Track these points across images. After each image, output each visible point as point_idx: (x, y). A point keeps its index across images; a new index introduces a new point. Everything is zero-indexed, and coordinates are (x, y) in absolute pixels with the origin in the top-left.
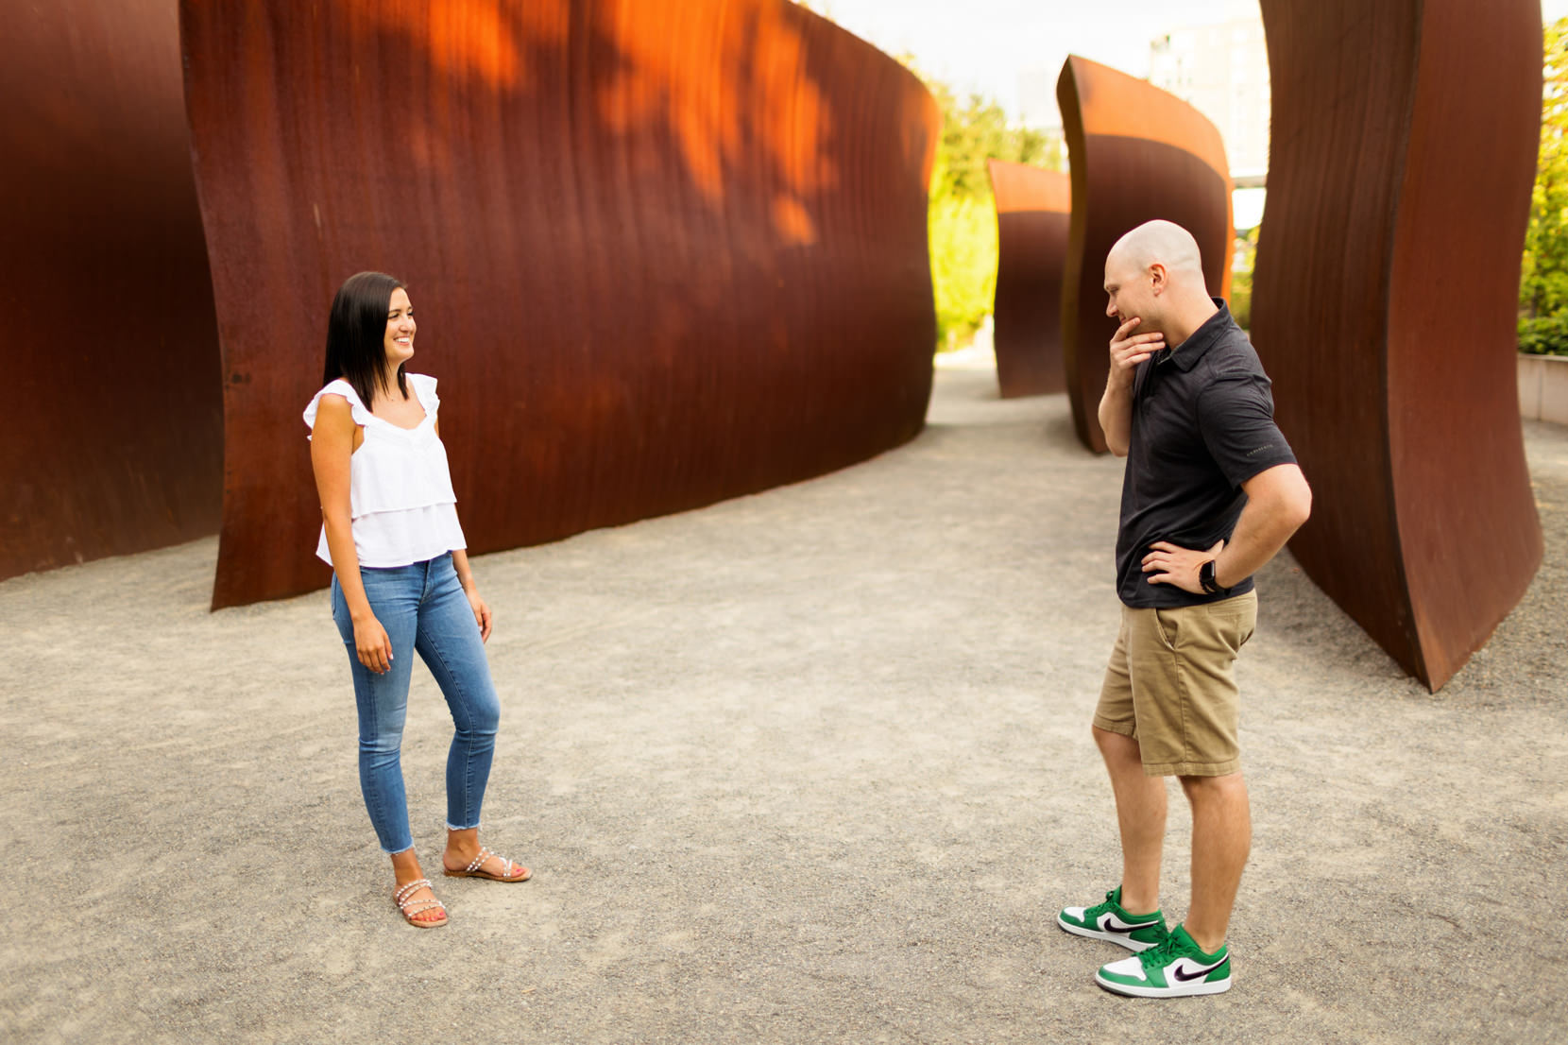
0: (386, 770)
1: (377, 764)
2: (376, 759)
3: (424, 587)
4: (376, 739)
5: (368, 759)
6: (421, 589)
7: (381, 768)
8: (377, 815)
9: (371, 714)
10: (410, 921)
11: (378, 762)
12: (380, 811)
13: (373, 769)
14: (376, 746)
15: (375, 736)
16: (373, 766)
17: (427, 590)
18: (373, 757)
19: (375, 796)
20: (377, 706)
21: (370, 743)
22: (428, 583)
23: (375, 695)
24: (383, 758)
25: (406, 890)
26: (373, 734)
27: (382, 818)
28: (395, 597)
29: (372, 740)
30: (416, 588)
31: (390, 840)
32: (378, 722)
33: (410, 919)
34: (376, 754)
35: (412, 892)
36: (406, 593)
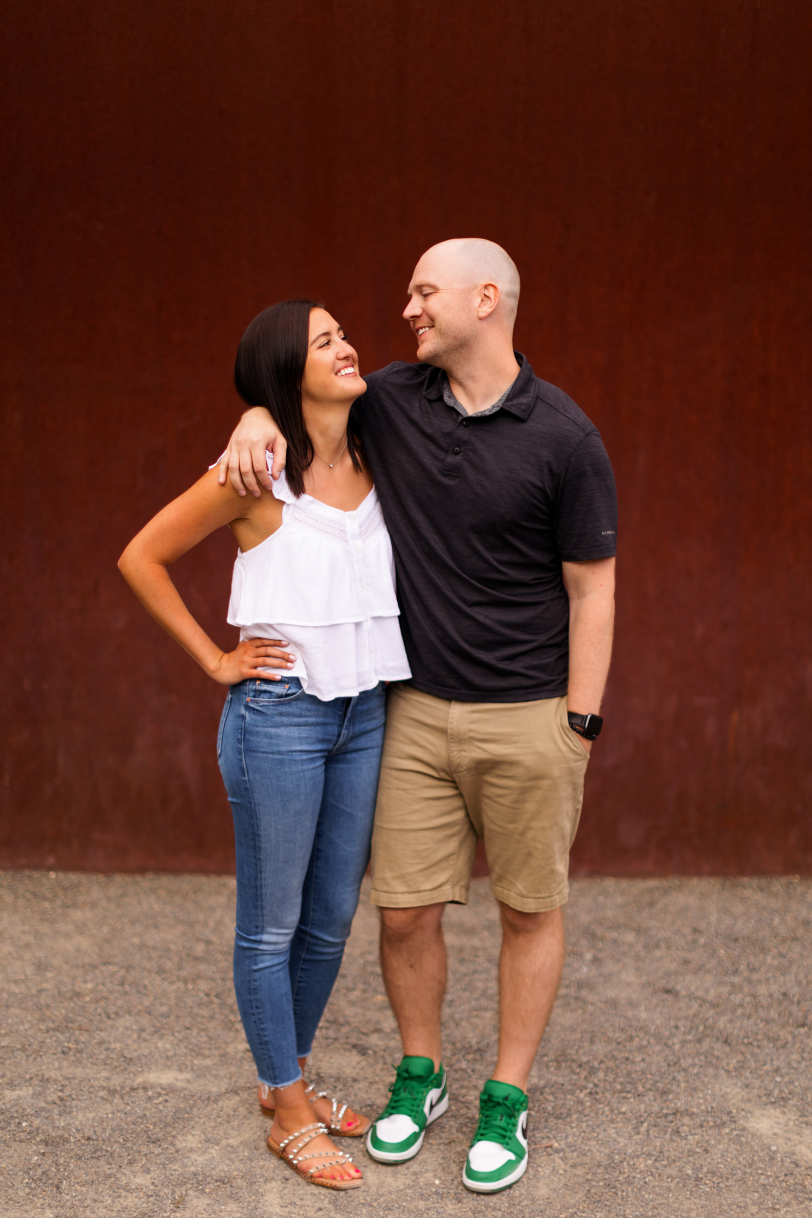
0: (273, 973)
1: (262, 965)
2: (260, 958)
3: (339, 735)
4: (262, 933)
5: (250, 957)
6: (335, 738)
7: (267, 971)
8: (259, 1035)
9: (257, 900)
10: (312, 1180)
11: (262, 962)
12: (263, 1029)
13: (255, 971)
14: (260, 942)
15: (260, 930)
16: (255, 967)
17: (341, 739)
18: (256, 955)
19: (257, 1008)
20: (264, 890)
21: (252, 938)
22: (344, 731)
23: (263, 875)
24: (269, 957)
25: (296, 1138)
26: (257, 927)
27: (266, 1039)
28: (298, 748)
29: (257, 933)
30: (327, 737)
31: (273, 1069)
32: (265, 912)
33: (312, 1176)
34: (260, 952)
35: (307, 1140)
36: (313, 743)
